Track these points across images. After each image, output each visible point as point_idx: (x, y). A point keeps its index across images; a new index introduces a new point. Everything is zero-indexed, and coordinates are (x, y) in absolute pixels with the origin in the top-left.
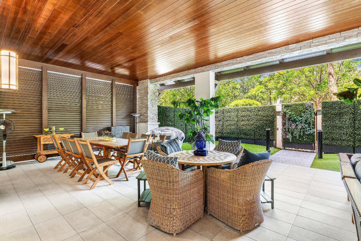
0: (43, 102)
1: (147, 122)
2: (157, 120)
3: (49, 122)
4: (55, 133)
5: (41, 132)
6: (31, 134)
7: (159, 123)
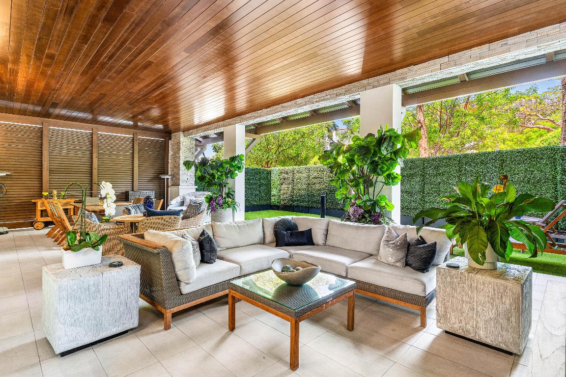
0: (43, 163)
1: (179, 185)
2: (194, 183)
3: (51, 185)
4: (56, 198)
5: (41, 196)
6: (28, 198)
7: (197, 187)
